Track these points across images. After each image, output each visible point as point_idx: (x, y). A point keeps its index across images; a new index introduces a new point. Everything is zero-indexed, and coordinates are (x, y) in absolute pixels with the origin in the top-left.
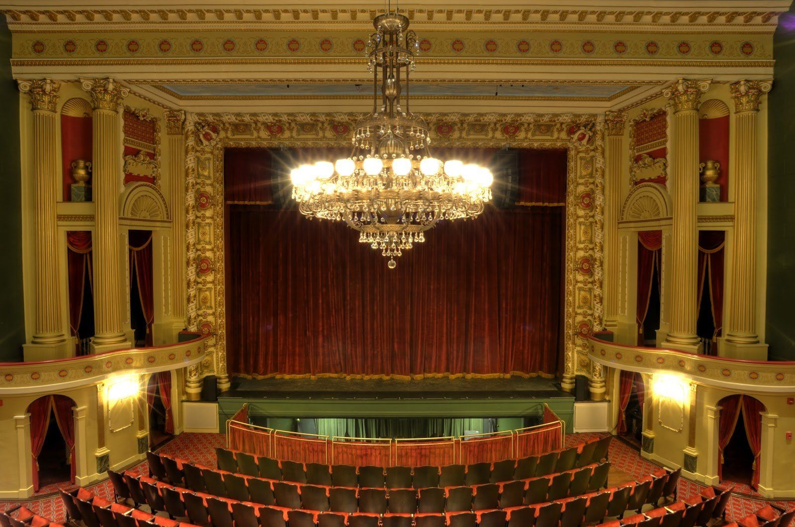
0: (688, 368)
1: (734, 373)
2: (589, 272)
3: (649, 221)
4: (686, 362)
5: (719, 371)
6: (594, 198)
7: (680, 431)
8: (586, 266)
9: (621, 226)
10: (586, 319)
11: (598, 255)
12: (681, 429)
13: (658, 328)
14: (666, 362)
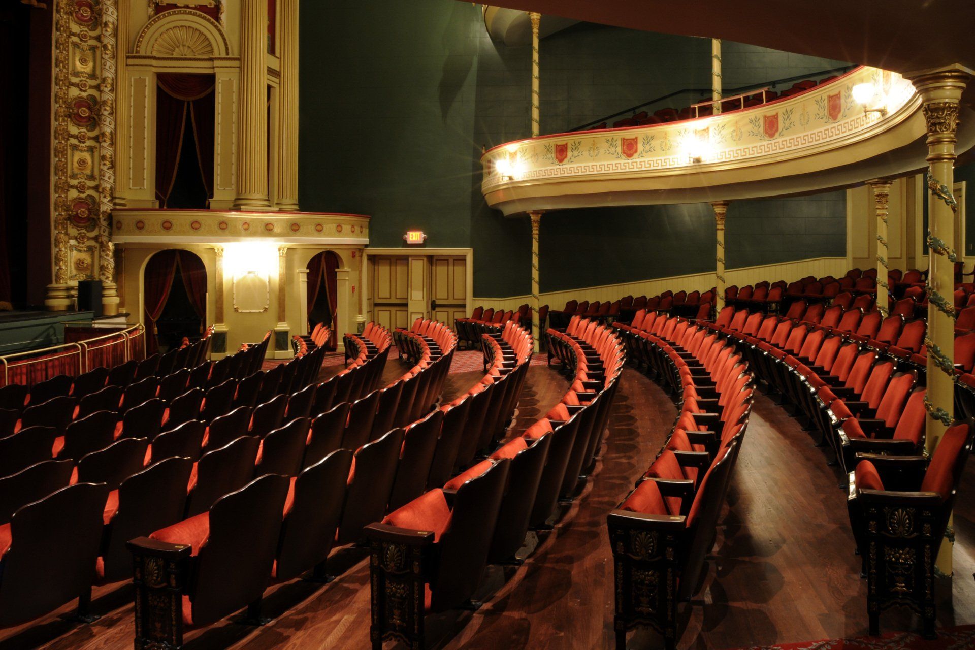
0: (277, 230)
1: (326, 227)
2: (93, 121)
3: (190, 59)
4: (275, 224)
5: (313, 227)
6: (101, 9)
7: (266, 310)
8: (85, 112)
9: (130, 61)
10: (83, 196)
11: (108, 96)
12: (267, 307)
13: (212, 196)
14: (251, 228)
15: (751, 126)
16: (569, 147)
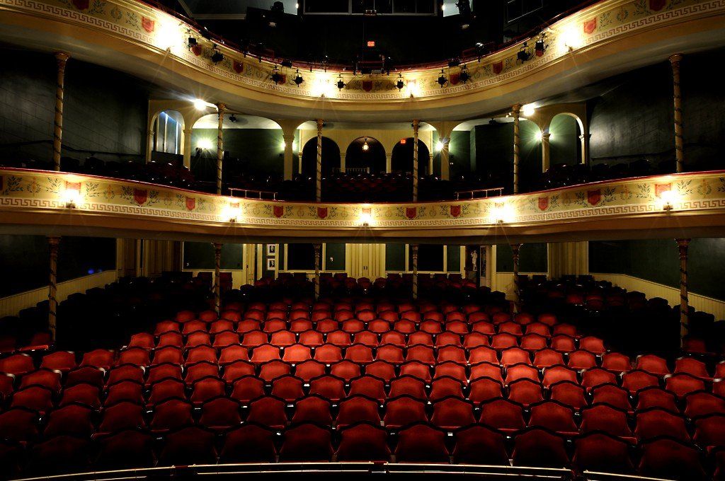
15: (265, 209)
16: (148, 193)
